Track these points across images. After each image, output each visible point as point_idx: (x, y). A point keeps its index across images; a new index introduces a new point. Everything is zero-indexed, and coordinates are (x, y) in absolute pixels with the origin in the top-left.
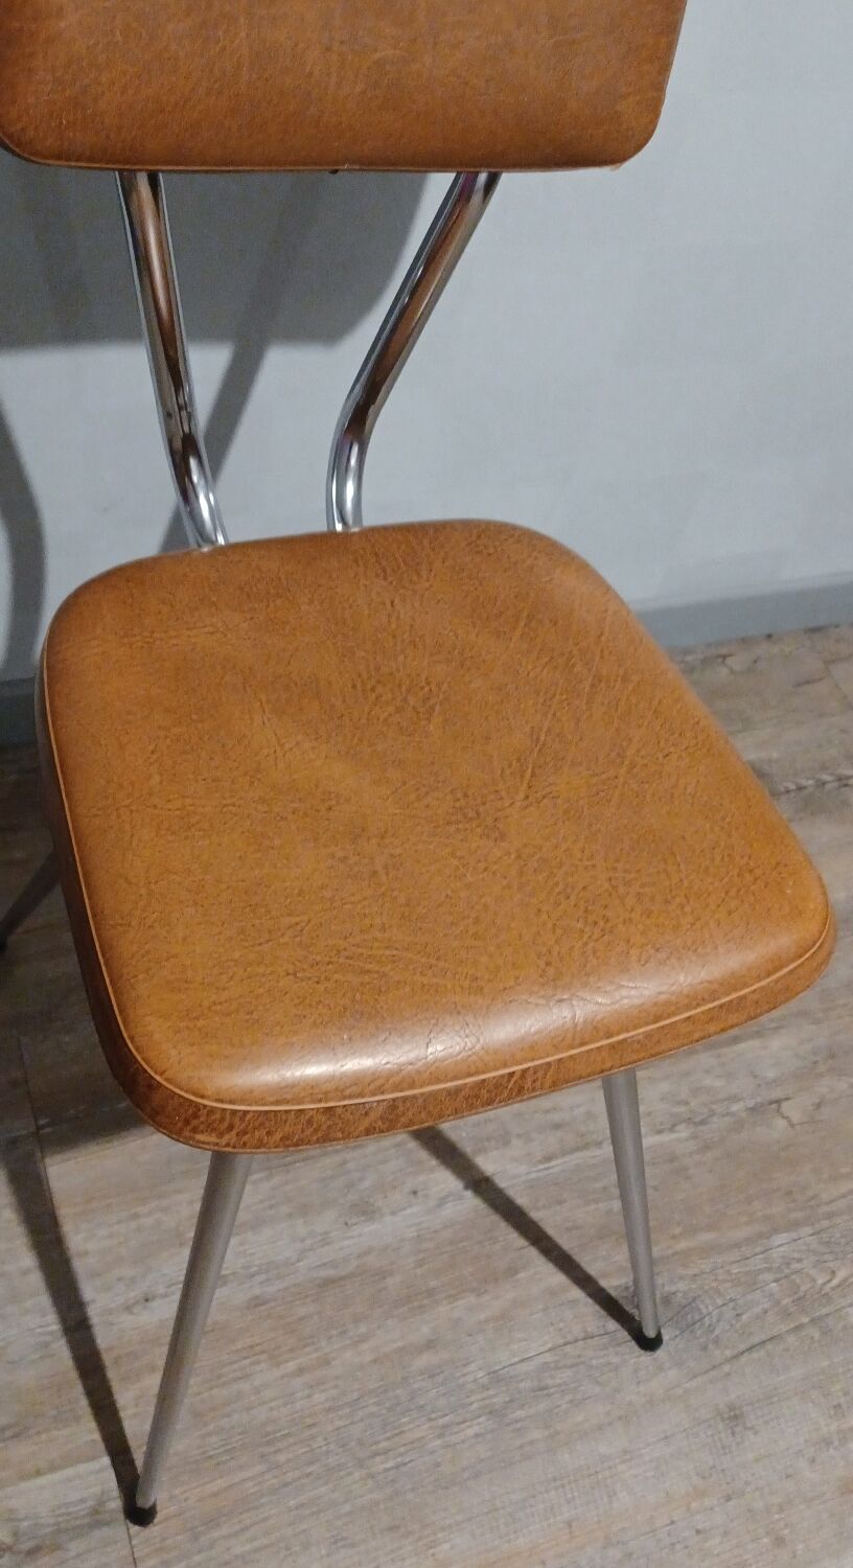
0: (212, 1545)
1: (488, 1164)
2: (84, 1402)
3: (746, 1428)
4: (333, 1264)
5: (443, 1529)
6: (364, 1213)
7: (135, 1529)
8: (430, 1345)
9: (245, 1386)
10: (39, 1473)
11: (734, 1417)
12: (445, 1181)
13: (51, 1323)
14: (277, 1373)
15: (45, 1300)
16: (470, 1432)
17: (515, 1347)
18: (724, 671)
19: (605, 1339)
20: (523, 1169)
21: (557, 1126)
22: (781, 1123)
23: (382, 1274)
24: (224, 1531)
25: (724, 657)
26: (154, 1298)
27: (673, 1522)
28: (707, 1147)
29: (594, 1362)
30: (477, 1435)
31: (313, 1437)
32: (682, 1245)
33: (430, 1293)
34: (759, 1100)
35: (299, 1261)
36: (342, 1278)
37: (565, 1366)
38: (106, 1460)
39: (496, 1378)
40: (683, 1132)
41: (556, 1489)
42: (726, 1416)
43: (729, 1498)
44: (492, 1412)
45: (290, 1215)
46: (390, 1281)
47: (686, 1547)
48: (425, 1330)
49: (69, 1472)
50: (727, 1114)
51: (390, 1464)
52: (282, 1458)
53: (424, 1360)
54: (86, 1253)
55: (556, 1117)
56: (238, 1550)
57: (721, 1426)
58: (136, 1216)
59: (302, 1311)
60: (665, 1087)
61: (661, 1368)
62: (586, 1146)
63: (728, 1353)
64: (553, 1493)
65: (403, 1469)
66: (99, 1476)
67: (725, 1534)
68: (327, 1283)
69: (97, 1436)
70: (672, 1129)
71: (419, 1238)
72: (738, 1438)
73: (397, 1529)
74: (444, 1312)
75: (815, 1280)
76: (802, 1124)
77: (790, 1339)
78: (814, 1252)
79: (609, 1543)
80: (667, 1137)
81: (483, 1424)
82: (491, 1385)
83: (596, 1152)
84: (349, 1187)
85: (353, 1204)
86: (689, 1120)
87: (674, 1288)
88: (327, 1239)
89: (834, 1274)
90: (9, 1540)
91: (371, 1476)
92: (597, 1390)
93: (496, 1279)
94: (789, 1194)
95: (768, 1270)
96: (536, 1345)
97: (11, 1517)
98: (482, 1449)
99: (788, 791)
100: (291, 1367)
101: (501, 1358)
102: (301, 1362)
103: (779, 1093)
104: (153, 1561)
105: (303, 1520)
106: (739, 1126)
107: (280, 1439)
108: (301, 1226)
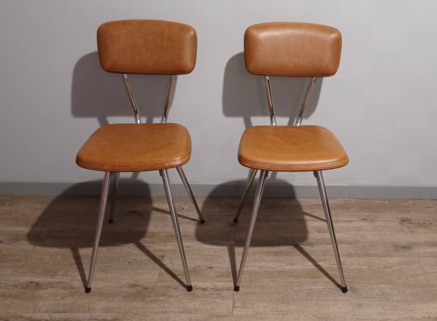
0: (247, 296)
1: (320, 263)
2: (232, 276)
3: (362, 307)
4: (283, 269)
5: (291, 305)
6: (292, 264)
7: (235, 291)
8: (297, 283)
9: (260, 280)
10: (221, 282)
11: (360, 305)
12: (310, 264)
13: (230, 266)
14: (267, 280)
15: (229, 263)
17: (315, 286)
18: (407, 203)
19: (336, 290)
20: (327, 265)
22: (390, 269)
23: (292, 272)
24: (250, 295)
25: (408, 201)
27: (340, 315)
28: (370, 270)
29: (332, 292)
30: (303, 295)
31: (271, 288)
32: (358, 281)
33: (301, 277)
34: (387, 265)
35: (276, 268)
36: (284, 271)
37: (325, 291)
38: (233, 283)
39: (310, 290)
40: (366, 267)
42: (358, 305)
43: (354, 315)
44: (307, 293)
45: (277, 262)
46: (293, 274)
47: (341, 319)
48: (298, 281)
49: (226, 283)
50: (378, 266)
51: (284, 295)
52: (264, 290)
54: (238, 259)
56: (252, 298)
57: (356, 306)
59: (275, 274)
61: (346, 296)
63: (363, 297)
64: (316, 306)
65: (287, 296)
66: (232, 285)
68: (281, 271)
69: (232, 280)
70: (364, 266)
71: (301, 270)
72: (360, 308)
73: (282, 303)
74: (303, 279)
75: (388, 292)
76: (395, 270)
77: (378, 298)
78: (390, 288)
79: (325, 314)
80: (362, 267)
81: (305, 294)
82: (308, 290)
83: (345, 266)
84: (290, 261)
85: (290, 263)
86: (368, 265)
87: (354, 286)
88: (283, 266)
89: (393, 292)
90: (213, 288)
91: (280, 295)
92: (331, 295)
93: (315, 278)
94: (388, 279)
95: (377, 288)
96: (320, 287)
97: (215, 286)
98: (303, 297)
99: (415, 223)
100: (270, 279)
101: (312, 287)
102: (272, 279)
103: (392, 265)
104: (237, 296)
105: (265, 298)
106: (380, 268)
107: (264, 287)
108: (278, 264)
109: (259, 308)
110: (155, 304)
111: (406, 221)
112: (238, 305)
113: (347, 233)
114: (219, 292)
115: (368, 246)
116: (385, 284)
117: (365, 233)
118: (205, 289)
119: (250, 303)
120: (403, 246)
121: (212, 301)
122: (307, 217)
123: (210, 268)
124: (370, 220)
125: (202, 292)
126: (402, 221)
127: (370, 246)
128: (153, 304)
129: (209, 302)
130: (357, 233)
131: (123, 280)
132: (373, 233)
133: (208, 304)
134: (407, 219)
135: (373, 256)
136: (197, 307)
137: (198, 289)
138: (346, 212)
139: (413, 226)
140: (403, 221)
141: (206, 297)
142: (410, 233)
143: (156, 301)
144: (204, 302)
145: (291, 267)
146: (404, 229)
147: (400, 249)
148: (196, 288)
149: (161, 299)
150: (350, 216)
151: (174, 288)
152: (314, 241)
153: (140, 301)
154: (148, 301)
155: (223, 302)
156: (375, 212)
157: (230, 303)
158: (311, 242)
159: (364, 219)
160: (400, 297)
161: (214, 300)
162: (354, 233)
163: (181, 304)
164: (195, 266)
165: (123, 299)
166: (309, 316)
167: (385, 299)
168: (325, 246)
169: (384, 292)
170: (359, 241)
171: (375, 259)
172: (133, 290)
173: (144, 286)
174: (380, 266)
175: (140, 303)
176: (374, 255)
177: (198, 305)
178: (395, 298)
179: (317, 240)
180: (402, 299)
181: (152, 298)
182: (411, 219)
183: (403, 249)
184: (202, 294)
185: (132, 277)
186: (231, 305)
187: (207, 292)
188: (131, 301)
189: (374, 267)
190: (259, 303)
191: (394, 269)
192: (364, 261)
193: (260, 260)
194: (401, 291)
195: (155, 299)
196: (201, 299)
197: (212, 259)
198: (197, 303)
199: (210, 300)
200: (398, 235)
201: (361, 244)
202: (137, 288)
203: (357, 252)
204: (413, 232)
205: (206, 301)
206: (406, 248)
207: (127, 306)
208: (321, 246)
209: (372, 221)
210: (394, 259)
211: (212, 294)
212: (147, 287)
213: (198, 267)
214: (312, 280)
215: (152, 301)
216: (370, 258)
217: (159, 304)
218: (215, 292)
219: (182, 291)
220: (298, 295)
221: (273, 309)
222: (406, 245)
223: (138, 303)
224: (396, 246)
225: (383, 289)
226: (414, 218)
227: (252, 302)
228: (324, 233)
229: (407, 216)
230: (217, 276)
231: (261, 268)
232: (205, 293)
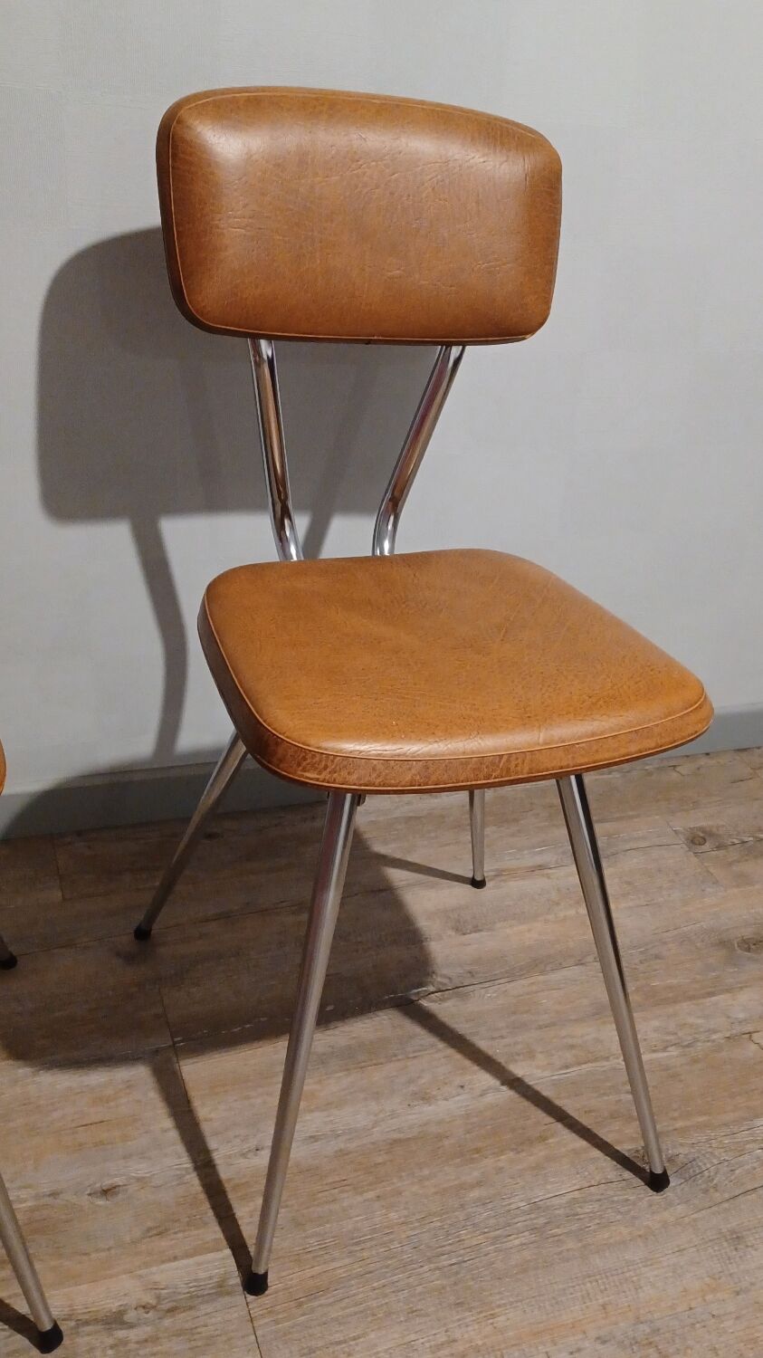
0: (312, 1310)
1: (518, 1070)
2: (211, 1213)
3: (747, 1246)
4: (399, 1130)
5: (499, 1306)
6: (423, 1099)
7: (250, 1298)
8: (479, 1184)
9: (335, 1207)
10: (175, 1258)
11: (736, 1238)
12: (486, 1079)
13: (185, 1162)
14: (360, 1199)
15: (180, 1148)
16: (517, 1242)
17: (549, 1187)
18: (674, 775)
19: (623, 1184)
20: (547, 1073)
21: (572, 1047)
22: (753, 1047)
23: (439, 1137)
24: (323, 1301)
25: (674, 766)
26: (262, 1148)
27: (691, 1309)
28: (694, 1062)
29: (616, 1199)
30: (522, 1244)
31: (392, 1241)
32: (679, 1124)
33: (478, 1151)
34: (734, 1031)
35: (373, 1128)
36: (409, 1139)
37: (591, 1201)
38: (228, 1252)
39: (535, 1207)
40: (673, 1052)
41: (591, 1282)
42: (729, 1237)
43: (738, 1293)
44: (533, 1229)
45: (366, 1099)
46: (446, 1142)
47: (704, 1327)
48: (476, 1174)
50: (708, 1041)
51: (454, 1261)
52: (365, 1254)
53: (475, 1194)
54: (211, 1120)
55: (570, 1041)
56: (334, 1315)
57: (725, 1244)
58: (248, 1098)
59: (380, 1160)
60: (656, 1023)
61: (670, 1204)
62: (596, 1060)
63: (727, 1196)
64: (589, 1285)
65: (464, 1265)
66: (224, 1262)
67: (737, 1318)
68: (396, 1141)
69: (220, 1235)
70: (665, 1049)
71: (468, 1116)
72: (740, 1253)
73: (461, 1305)
74: (489, 1163)
79: (638, 1321)
80: (660, 1055)
81: (526, 1237)
82: (532, 1210)
83: (605, 1063)
84: (411, 1081)
85: (414, 1093)
86: (678, 1045)
87: (676, 1152)
88: (393, 1115)
90: (153, 1302)
91: (438, 1268)
92: (619, 1217)
93: (530, 1142)
97: (154, 1287)
98: (527, 1254)
99: (733, 844)
100: (371, 1195)
101: (539, 1194)
102: (378, 1192)
103: (749, 1028)
104: (266, 1320)
105: (386, 1296)
106: (719, 1048)
107: (364, 1242)
108: (374, 1106)
111: (704, 840)
113: (551, 917)
114: (182, 1320)
118: (115, 1320)
120: (744, 941)
122: (396, 876)
123: (106, 1192)
125: (110, 1341)
126: (692, 842)
127: (649, 961)
132: (631, 904)
134: (703, 831)
135: (675, 1001)
137: (87, 1323)
138: (513, 835)
139: (732, 855)
140: (696, 840)
142: (738, 886)
145: (427, 1111)
146: (712, 870)
147: (739, 952)
148: (73, 1324)
150: (534, 847)
152: (459, 971)
158: (450, 979)
164: (37, 1197)
166: (587, 1344)
168: (502, 988)
171: (685, 1012)
174: (714, 1037)
176: (676, 996)
179: (468, 968)
182: (714, 830)
183: (748, 950)
184: (111, 1347)
187: (133, 1335)
189: (698, 1046)
190: (372, 1336)
197: (101, 1143)
200: (707, 900)
204: (743, 880)
206: (755, 945)
208: (491, 990)
210: (743, 998)
211: (153, 1339)
213: (49, 1200)
214: (522, 1156)
216: (670, 1010)
218: (167, 1322)
220: (504, 1246)
221: (438, 1348)
222: (748, 934)
224: (720, 944)
226: (722, 827)
227: (338, 1337)
228: (476, 929)
229: (698, 820)
230: (149, 1229)
231: (317, 1145)
232: (124, 1342)
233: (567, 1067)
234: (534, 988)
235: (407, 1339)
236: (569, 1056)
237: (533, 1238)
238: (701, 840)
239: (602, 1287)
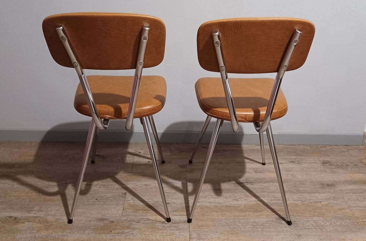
0: (201, 229)
2: (185, 210)
4: (229, 204)
5: (240, 236)
8: (244, 216)
9: (211, 214)
10: (177, 216)
11: (299, 236)
14: (217, 214)
15: (183, 199)
16: (248, 227)
17: (259, 219)
18: (325, 149)
21: (274, 197)
22: (320, 204)
23: (238, 207)
24: (204, 228)
25: (326, 147)
28: (303, 204)
29: (274, 224)
30: (249, 227)
31: (221, 221)
33: (246, 211)
34: (317, 201)
35: (224, 203)
36: (230, 206)
37: (268, 223)
38: (186, 216)
39: (255, 222)
40: (299, 202)
44: (253, 225)
46: (239, 208)
48: (243, 214)
49: (182, 217)
50: (309, 201)
51: (233, 227)
52: (215, 222)
53: (242, 217)
55: (275, 196)
56: (206, 230)
57: (296, 236)
59: (223, 208)
60: (297, 196)
62: (279, 200)
63: (301, 228)
64: (261, 237)
65: (235, 228)
66: (185, 218)
68: (228, 206)
69: (186, 214)
71: (245, 205)
72: (299, 238)
73: (232, 234)
74: (247, 213)
75: (321, 224)
76: (325, 205)
77: (314, 229)
78: (322, 220)
80: (296, 202)
82: (254, 222)
84: (234, 197)
85: (235, 199)
86: (301, 201)
88: (229, 202)
89: (326, 224)
91: (230, 227)
93: (258, 212)
94: (319, 213)
95: (312, 221)
96: (263, 220)
98: (250, 229)
99: (335, 165)
100: (219, 213)
101: (257, 220)
102: (221, 213)
103: (321, 201)
104: (192, 228)
105: (217, 229)
106: (311, 203)
107: (215, 220)
108: (225, 200)
109: (213, 239)
110: (121, 236)
111: (327, 163)
112: (194, 236)
114: (176, 225)
115: (299, 185)
116: (318, 216)
117: (294, 173)
119: (205, 234)
120: (328, 184)
121: (171, 233)
124: (297, 162)
125: (162, 225)
126: (323, 163)
127: (300, 184)
128: (119, 236)
129: (168, 234)
130: (288, 173)
131: (92, 215)
132: (301, 173)
133: (168, 235)
134: (328, 161)
136: (159, 238)
137: (158, 222)
139: (333, 167)
140: (324, 163)
141: (166, 229)
142: (332, 173)
143: (122, 233)
144: (164, 234)
145: (237, 202)
146: (326, 169)
147: (326, 186)
148: (156, 221)
149: (126, 231)
150: (280, 159)
151: (137, 221)
152: (253, 180)
153: (108, 233)
154: (115, 233)
155: (181, 233)
156: (300, 156)
157: (187, 235)
158: (250, 181)
159: (292, 162)
160: (331, 227)
161: (173, 232)
162: (285, 173)
163: (144, 236)
164: (154, 202)
165: (92, 232)
167: (319, 230)
168: (262, 184)
169: (318, 224)
170: (291, 179)
171: (306, 195)
172: (101, 224)
173: (110, 219)
174: (311, 201)
175: (108, 235)
176: (304, 192)
177: (159, 237)
178: (328, 229)
179: (255, 179)
180: (334, 229)
181: (118, 231)
182: (331, 162)
183: (328, 186)
184: (162, 226)
185: (99, 212)
186: (188, 236)
187: (166, 225)
188: (100, 233)
189: (306, 202)
190: (212, 235)
191: (323, 203)
192: (296, 197)
193: (209, 197)
194: (332, 223)
195: (121, 231)
196: (162, 232)
197: (168, 196)
198: (158, 235)
199: (170, 232)
200: (322, 175)
201: (292, 182)
202: (105, 222)
203: (291, 189)
205: (166, 233)
206: (330, 185)
207: (96, 238)
208: (259, 184)
209: (298, 163)
210: (322, 195)
211: (170, 227)
212: (114, 221)
214: (255, 213)
215: (118, 233)
216: (302, 194)
217: (124, 235)
218: (173, 225)
219: (144, 224)
220: (245, 227)
221: (225, 239)
222: (329, 183)
223: (106, 235)
224: (321, 184)
225: (316, 221)
226: (333, 161)
227: (206, 233)
228: (260, 173)
229: (327, 159)
230: (174, 210)
231: (211, 204)
232: (164, 226)
233: (272, 200)
234: (269, 185)
235: (219, 237)
236: (273, 199)
237: (252, 227)
238: (326, 163)
239: (264, 237)
